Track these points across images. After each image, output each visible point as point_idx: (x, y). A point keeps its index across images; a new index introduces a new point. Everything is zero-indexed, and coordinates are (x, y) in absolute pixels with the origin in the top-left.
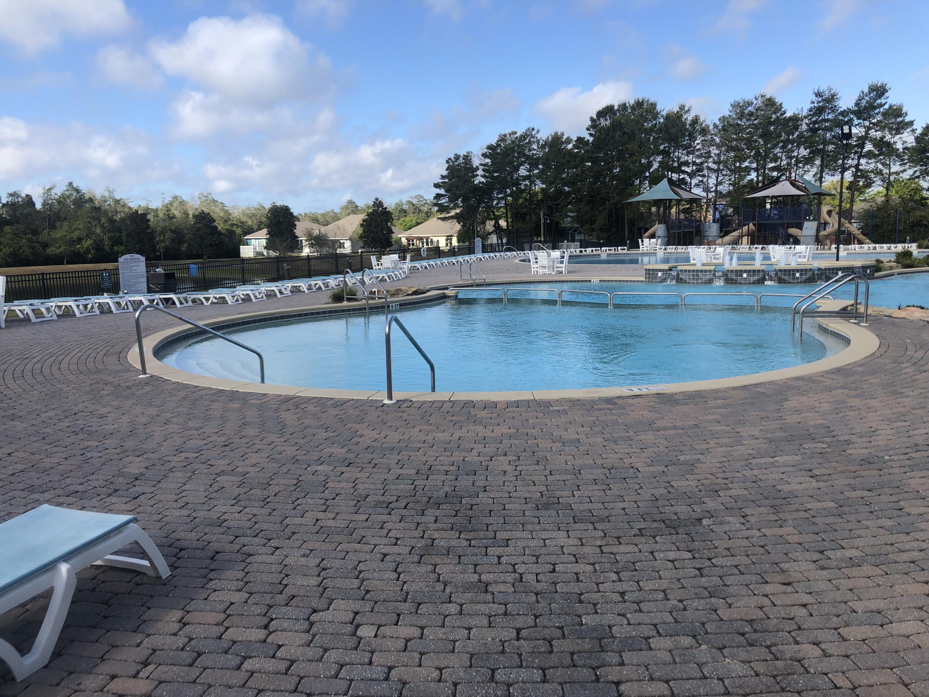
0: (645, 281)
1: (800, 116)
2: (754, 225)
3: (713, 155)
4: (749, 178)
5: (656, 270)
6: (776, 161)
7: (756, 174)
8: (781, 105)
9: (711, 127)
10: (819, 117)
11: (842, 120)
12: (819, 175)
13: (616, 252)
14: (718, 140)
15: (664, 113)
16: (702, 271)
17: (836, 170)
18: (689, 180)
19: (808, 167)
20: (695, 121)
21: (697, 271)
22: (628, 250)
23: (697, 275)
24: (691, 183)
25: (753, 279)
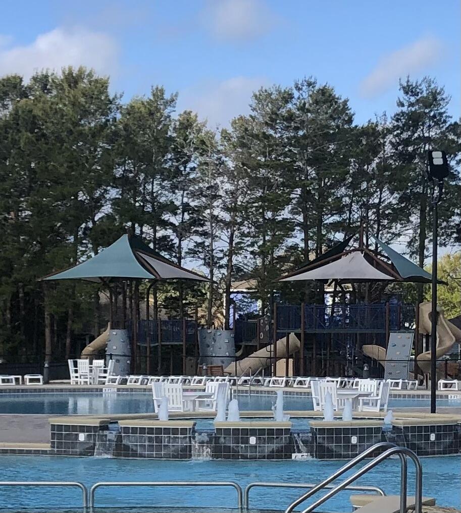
0: (52, 453)
1: (380, 128)
2: (298, 335)
3: (221, 193)
4: (290, 242)
5: (74, 428)
6: (340, 212)
7: (303, 236)
8: (345, 102)
9: (218, 137)
10: (414, 132)
11: (453, 141)
12: (417, 244)
13: (21, 387)
14: (231, 164)
15: (125, 102)
16: (167, 431)
17: (449, 236)
18: (176, 241)
19: (397, 227)
20: (187, 124)
21: (159, 431)
22: (46, 382)
23: (159, 440)
24: (180, 247)
25: (268, 447)
